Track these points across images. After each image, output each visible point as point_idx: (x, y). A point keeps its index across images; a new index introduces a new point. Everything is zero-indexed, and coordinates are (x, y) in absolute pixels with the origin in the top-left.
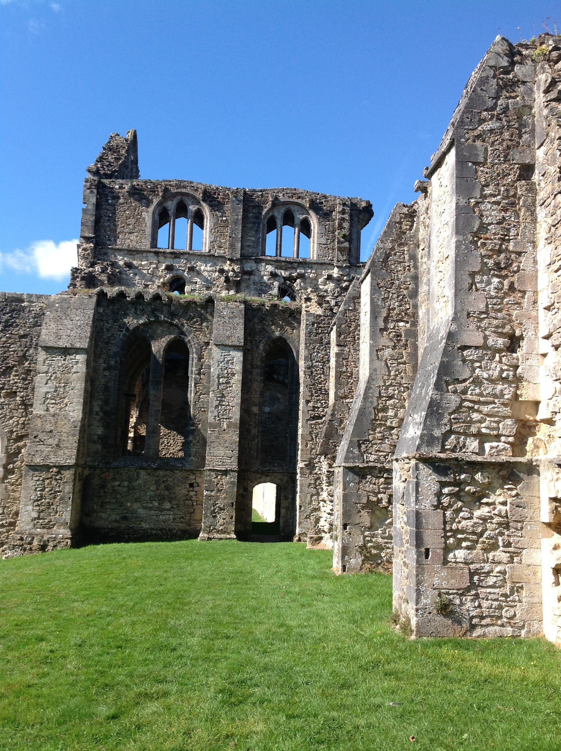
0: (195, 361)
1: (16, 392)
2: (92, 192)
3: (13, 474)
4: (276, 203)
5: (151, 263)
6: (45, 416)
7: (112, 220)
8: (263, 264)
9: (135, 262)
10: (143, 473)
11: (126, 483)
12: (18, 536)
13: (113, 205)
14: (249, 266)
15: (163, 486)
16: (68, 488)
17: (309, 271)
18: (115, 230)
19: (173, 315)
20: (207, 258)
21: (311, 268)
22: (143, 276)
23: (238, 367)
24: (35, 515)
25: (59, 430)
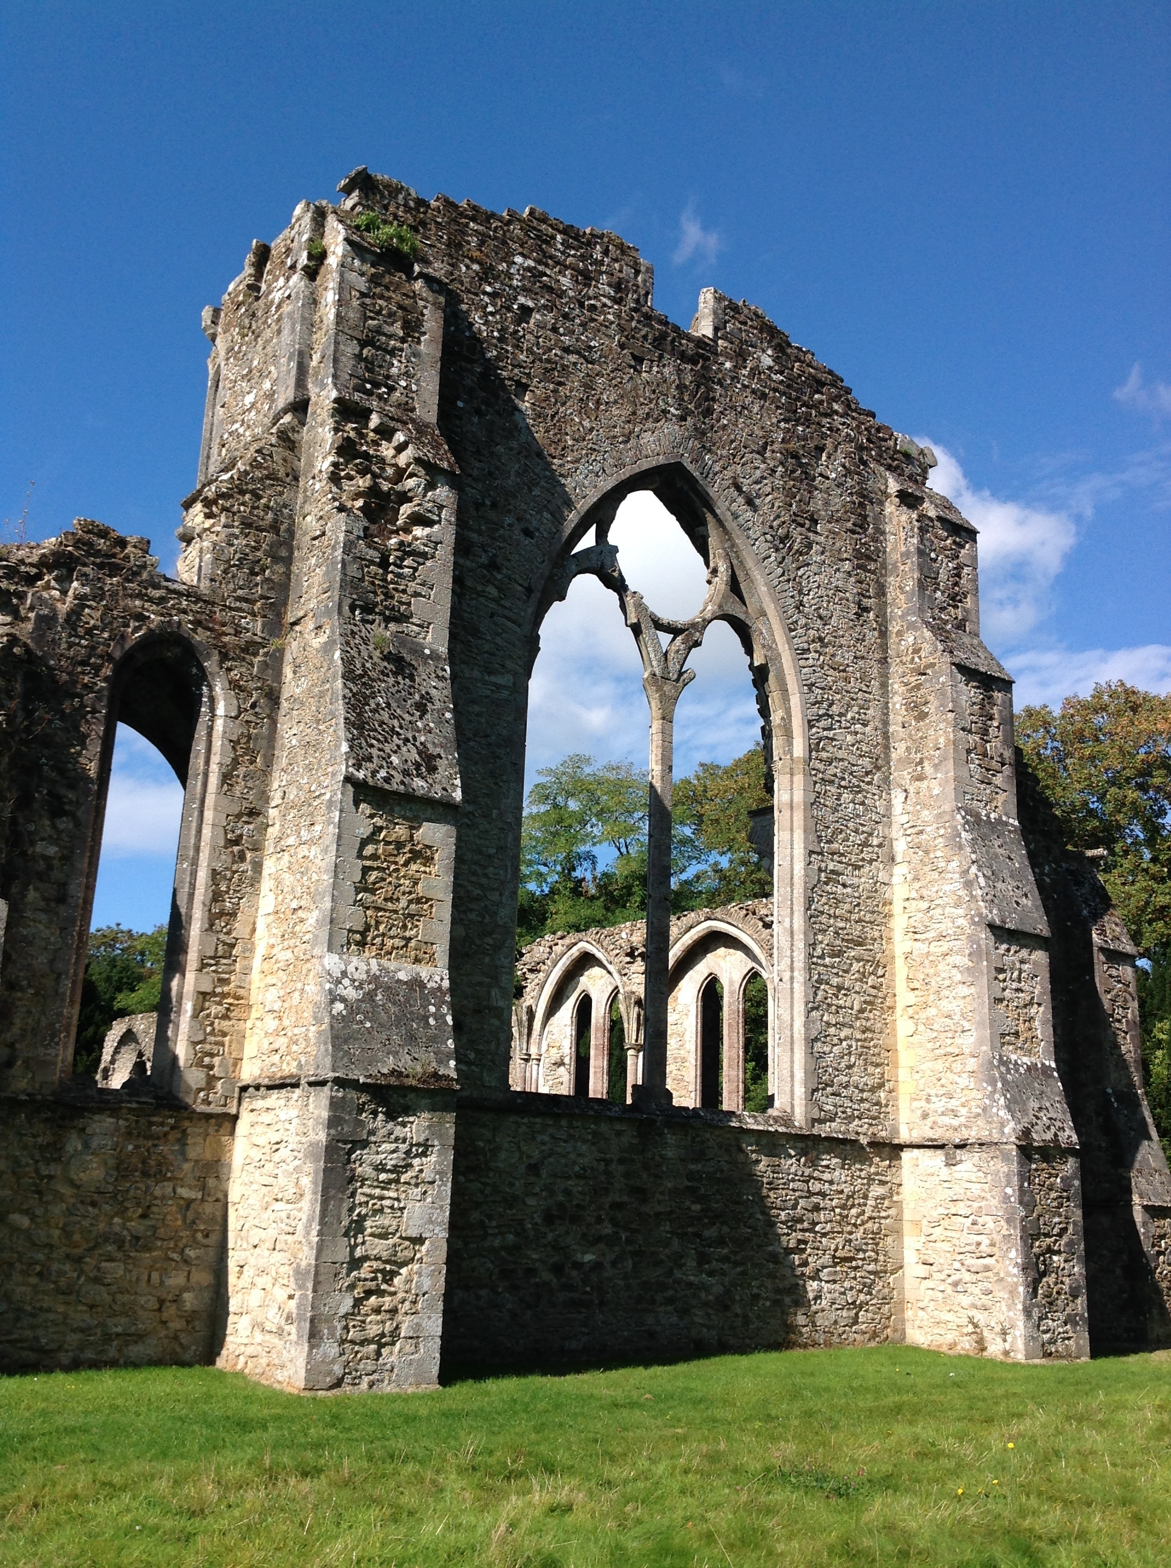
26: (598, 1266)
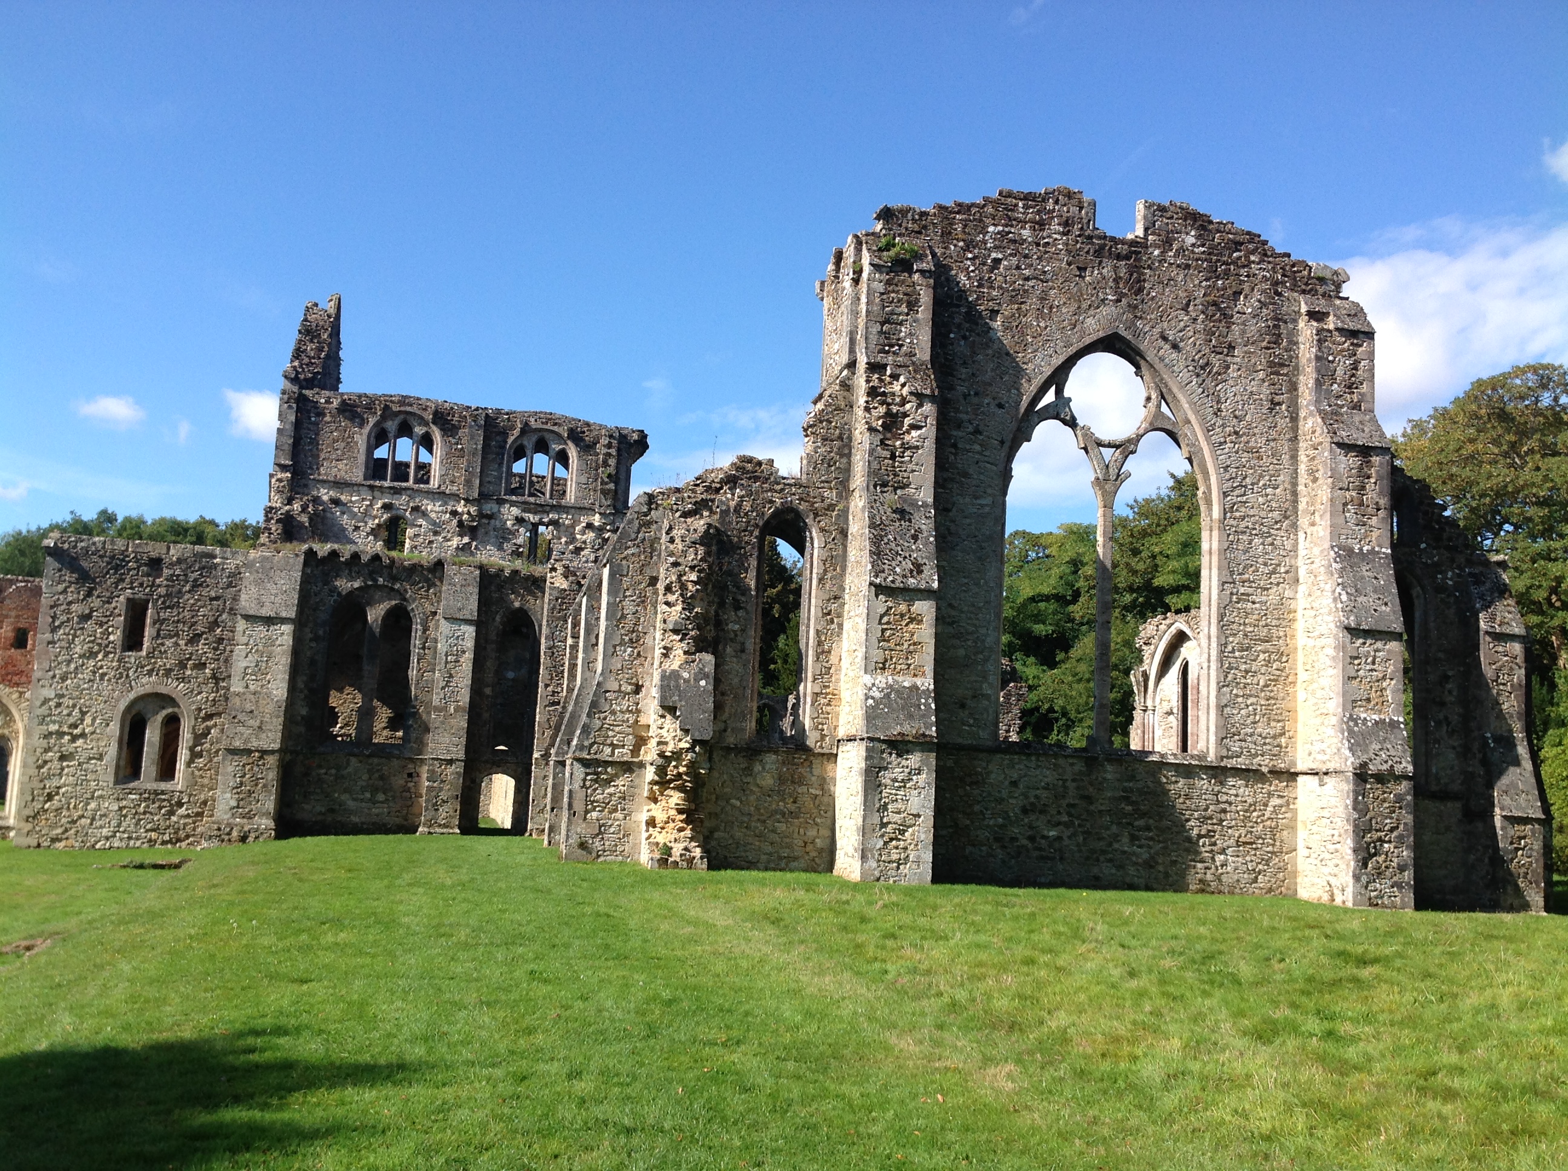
0: (419, 633)
1: (205, 664)
2: (290, 407)
3: (201, 757)
4: (526, 429)
5: (364, 500)
6: (244, 694)
7: (315, 442)
8: (507, 506)
9: (343, 498)
10: (353, 760)
11: (333, 771)
12: (216, 826)
13: (316, 424)
14: (489, 507)
15: (376, 775)
16: (272, 775)
17: (564, 516)
18: (318, 456)
19: (394, 579)
20: (436, 496)
21: (568, 513)
22: (353, 516)
23: (469, 644)
24: (234, 803)
25: (261, 710)
26: (1059, 838)
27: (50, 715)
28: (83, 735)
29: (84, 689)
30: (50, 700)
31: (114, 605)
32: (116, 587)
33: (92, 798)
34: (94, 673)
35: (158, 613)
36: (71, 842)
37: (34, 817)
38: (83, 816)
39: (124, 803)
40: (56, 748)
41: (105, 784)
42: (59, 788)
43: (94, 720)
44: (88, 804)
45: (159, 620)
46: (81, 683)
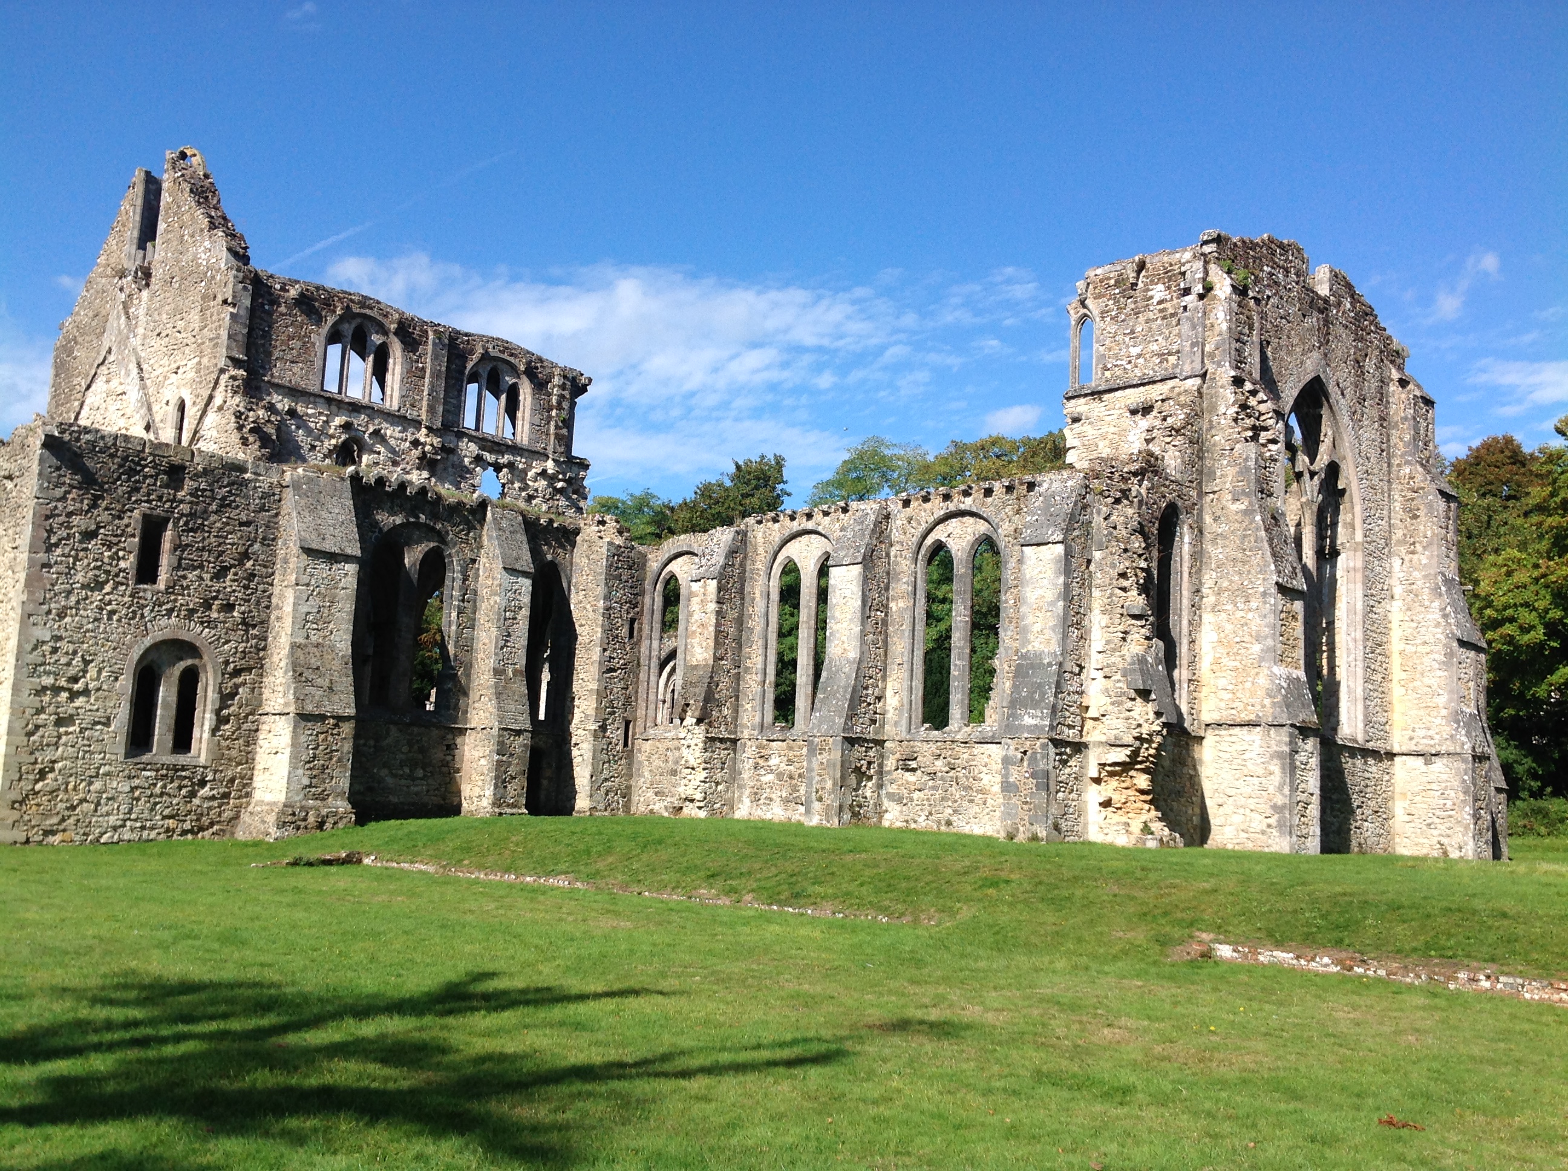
0: (457, 584)
1: (234, 606)
2: (245, 288)
4: (485, 357)
5: (320, 414)
6: (306, 646)
7: (267, 336)
8: (466, 440)
9: (299, 409)
12: (290, 811)
13: (270, 314)
14: (450, 440)
15: (416, 747)
16: (348, 746)
17: (519, 459)
18: (270, 354)
20: (396, 420)
21: (521, 456)
22: (309, 432)
23: (526, 599)
24: (306, 781)
25: (329, 667)
27: (43, 664)
28: (86, 692)
29: (88, 631)
30: (43, 642)
31: (126, 521)
32: (129, 499)
33: (97, 776)
34: (101, 609)
35: (180, 537)
36: (70, 834)
37: (21, 803)
38: (85, 800)
39: (136, 782)
40: (52, 709)
41: (114, 757)
42: (54, 762)
43: (100, 672)
44: (90, 783)
45: (180, 546)
46: (85, 621)
